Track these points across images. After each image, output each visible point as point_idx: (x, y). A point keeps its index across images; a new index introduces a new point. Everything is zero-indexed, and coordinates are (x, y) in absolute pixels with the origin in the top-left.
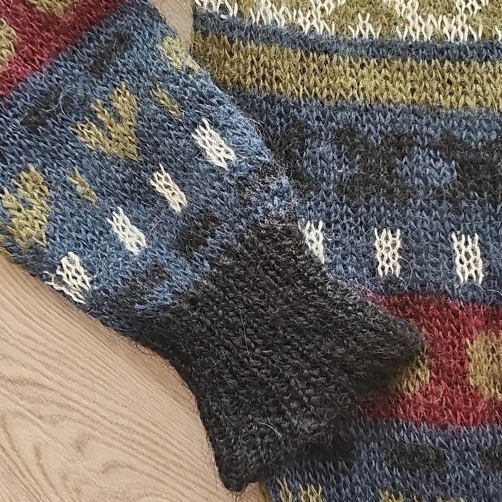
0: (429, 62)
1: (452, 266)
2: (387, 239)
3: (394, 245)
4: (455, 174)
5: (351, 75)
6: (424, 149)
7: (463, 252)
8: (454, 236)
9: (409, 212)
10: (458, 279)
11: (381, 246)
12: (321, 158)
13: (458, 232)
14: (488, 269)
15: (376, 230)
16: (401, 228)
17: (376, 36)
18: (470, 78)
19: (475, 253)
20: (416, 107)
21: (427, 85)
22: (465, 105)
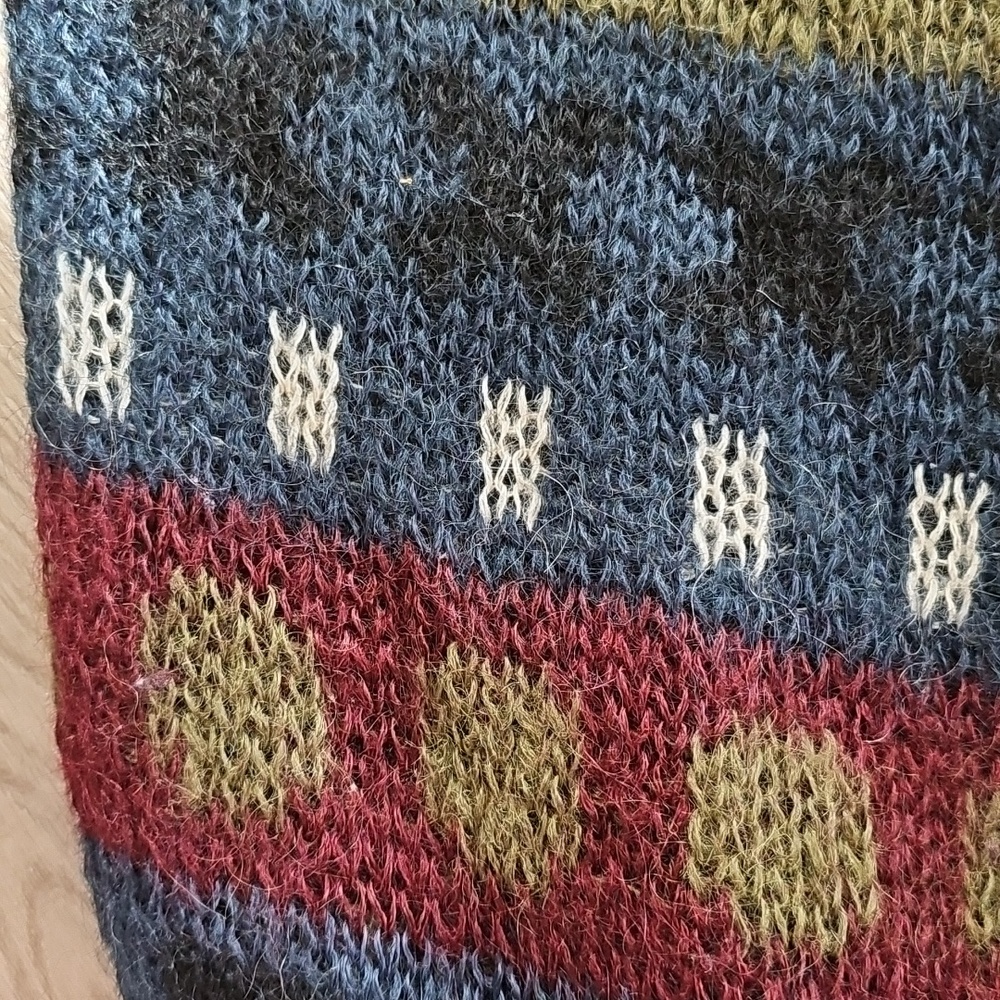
1: (680, 514)
2: (512, 408)
3: (530, 432)
4: (730, 246)
6: (651, 159)
7: (719, 479)
8: (698, 429)
9: (582, 340)
10: (693, 554)
11: (496, 433)
13: (713, 418)
14: (783, 536)
15: (487, 382)
16: (555, 387)
19: (752, 485)
20: (646, 33)
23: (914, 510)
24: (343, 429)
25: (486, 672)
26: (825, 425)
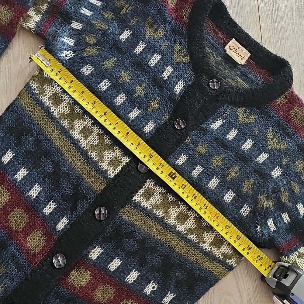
0: (71, 144)
1: (30, 189)
2: (24, 171)
3: (24, 174)
5: (52, 129)
6: (51, 160)
7: (35, 189)
8: (37, 184)
9: (34, 170)
10: (29, 193)
11: (21, 172)
12: (28, 140)
13: (39, 184)
14: (37, 197)
15: (24, 167)
16: (29, 172)
17: (66, 127)
18: (75, 155)
19: (38, 191)
20: (59, 150)
21: (66, 148)
22: (69, 160)
23: (49, 203)
24: (9, 162)
25: (4, 189)
26: (47, 191)
